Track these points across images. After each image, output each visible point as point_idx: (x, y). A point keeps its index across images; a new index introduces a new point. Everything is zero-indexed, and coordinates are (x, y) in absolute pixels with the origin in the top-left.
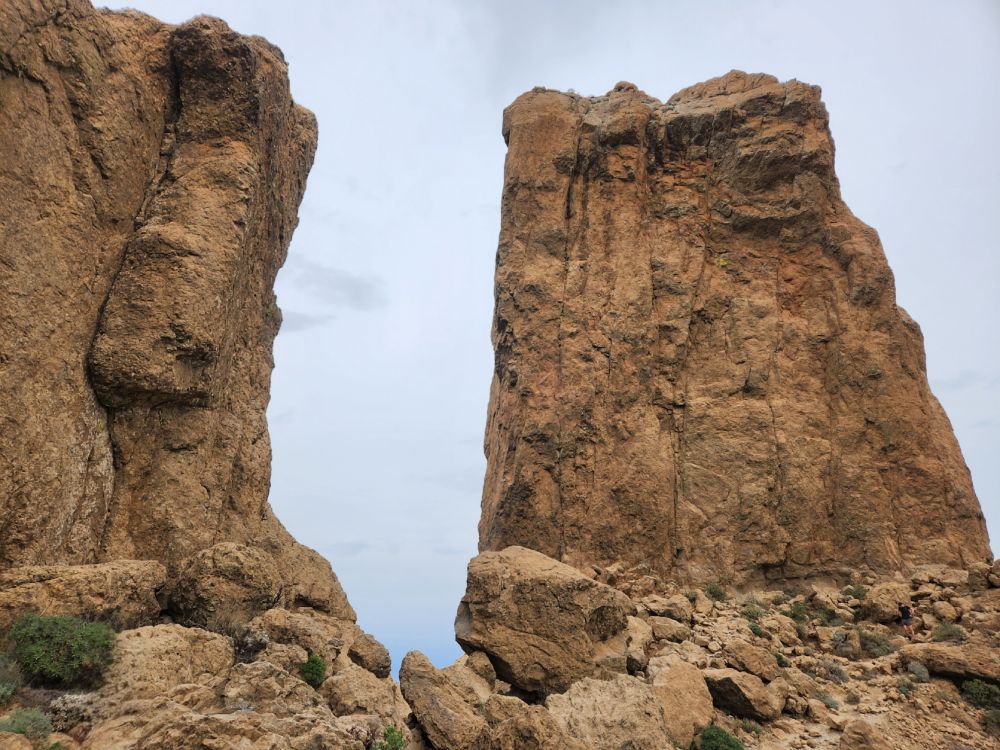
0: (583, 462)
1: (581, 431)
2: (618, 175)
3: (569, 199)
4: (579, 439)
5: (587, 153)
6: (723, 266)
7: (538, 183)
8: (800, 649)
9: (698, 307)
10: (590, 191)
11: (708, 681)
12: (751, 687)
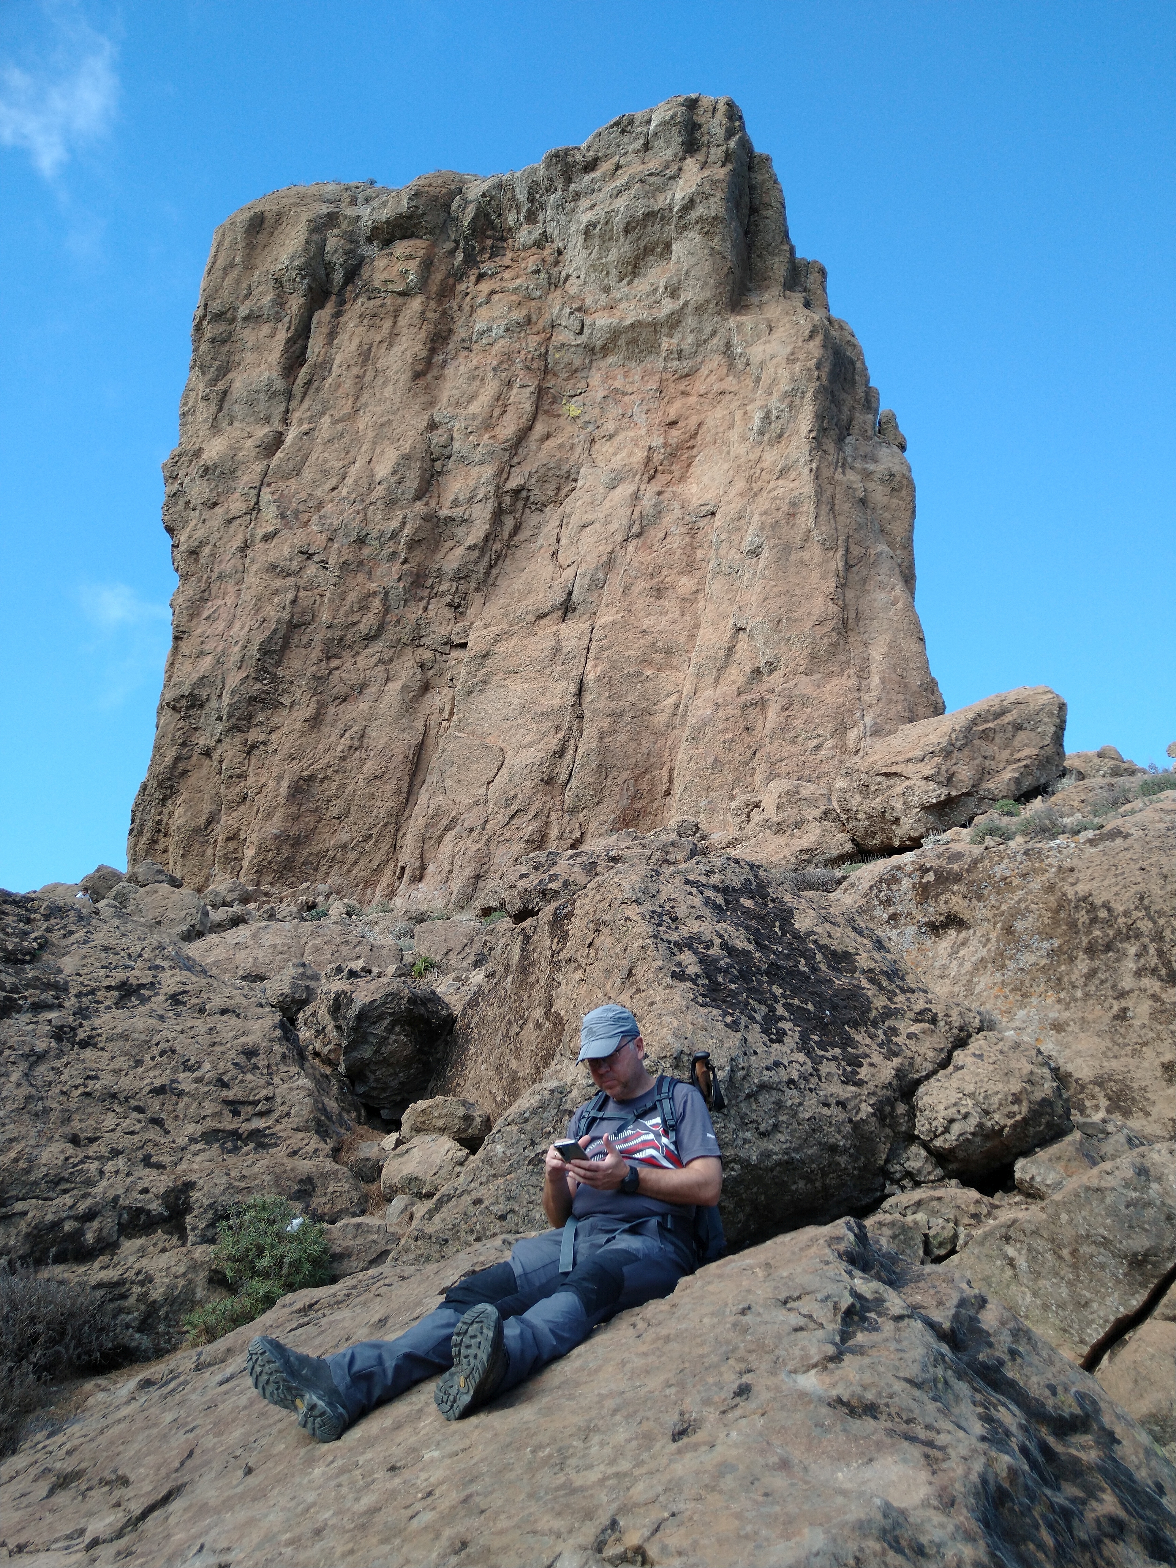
0: (262, 737)
1: (257, 686)
2: (390, 287)
3: (301, 330)
4: (253, 700)
5: (338, 259)
6: (575, 418)
7: (242, 312)
9: (513, 483)
10: (344, 317)
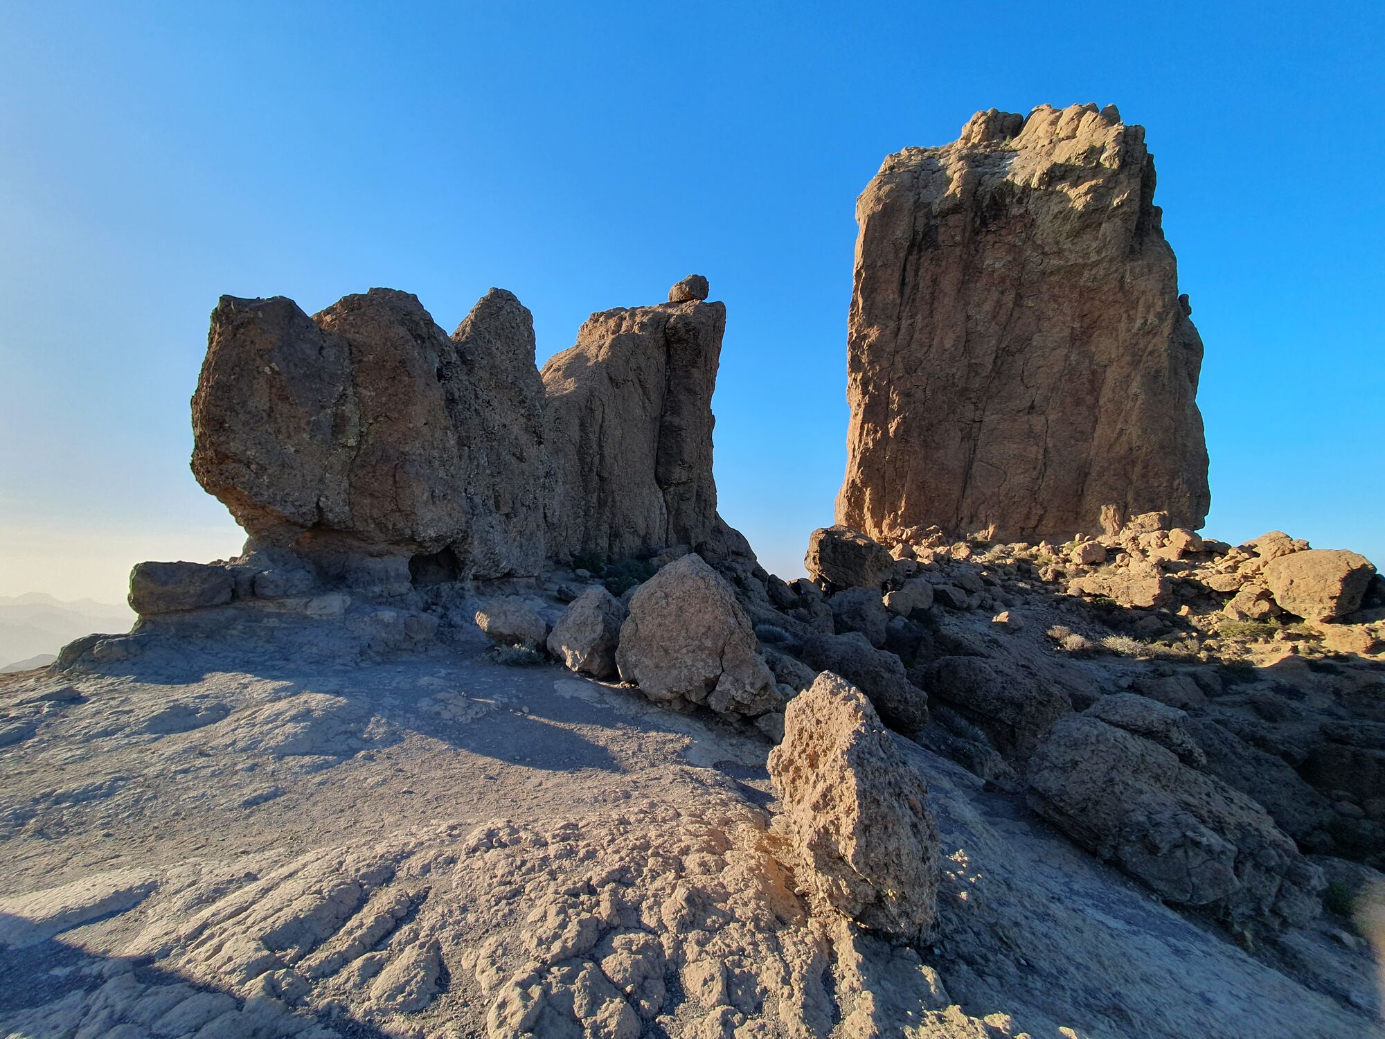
2: (946, 243)
3: (904, 269)
5: (921, 229)
6: (1030, 308)
8: (1013, 577)
9: (1003, 346)
10: (922, 260)
11: (935, 590)
12: (957, 595)
